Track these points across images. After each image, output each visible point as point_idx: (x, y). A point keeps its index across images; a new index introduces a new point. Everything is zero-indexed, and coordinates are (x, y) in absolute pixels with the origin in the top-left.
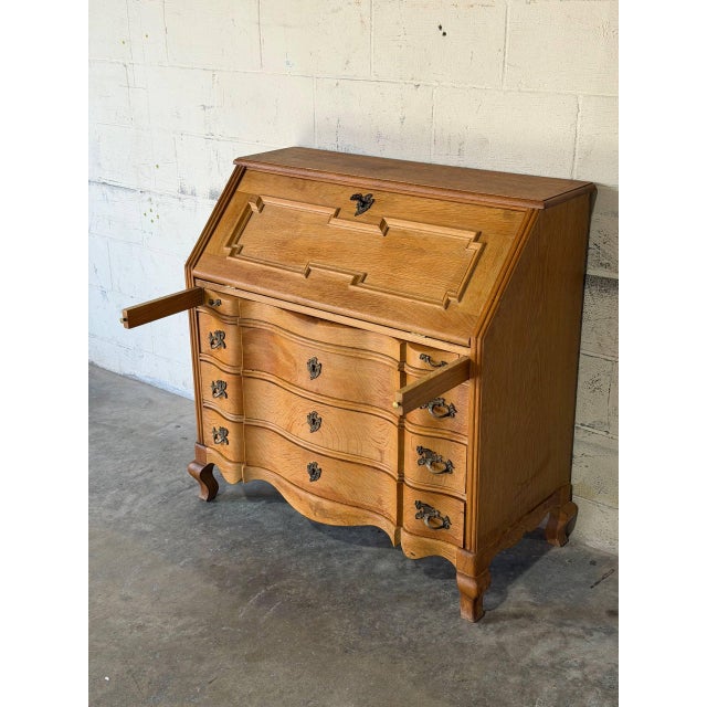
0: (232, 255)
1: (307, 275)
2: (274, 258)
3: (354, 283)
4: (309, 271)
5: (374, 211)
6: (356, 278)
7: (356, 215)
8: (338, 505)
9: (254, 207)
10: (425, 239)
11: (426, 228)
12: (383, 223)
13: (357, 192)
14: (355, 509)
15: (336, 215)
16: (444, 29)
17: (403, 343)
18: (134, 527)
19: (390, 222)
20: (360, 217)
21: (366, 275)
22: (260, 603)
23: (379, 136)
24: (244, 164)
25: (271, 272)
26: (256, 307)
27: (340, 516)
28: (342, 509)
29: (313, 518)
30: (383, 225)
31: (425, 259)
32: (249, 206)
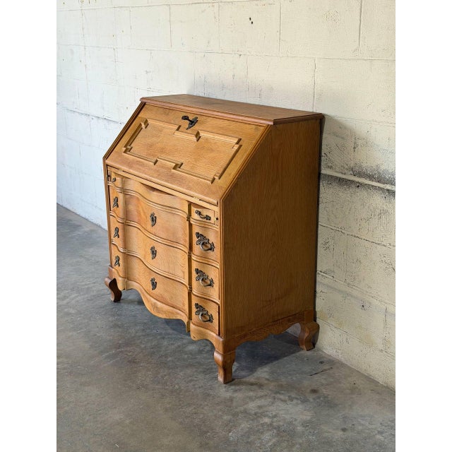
0: (125, 152)
1: (155, 164)
2: (144, 154)
3: (174, 168)
4: (157, 161)
5: (196, 127)
6: (177, 165)
7: (187, 129)
8: (164, 305)
9: (143, 126)
10: (215, 143)
11: (217, 137)
12: (198, 133)
13: (185, 114)
14: (172, 308)
15: (178, 130)
16: (252, 20)
17: (190, 204)
18: (66, 310)
19: (202, 134)
20: (189, 131)
21: (182, 164)
22: (108, 357)
23: (223, 87)
24: (144, 101)
25: (139, 162)
26: (131, 182)
27: (165, 312)
28: (166, 308)
29: (152, 312)
30: (198, 136)
31: (212, 155)
32: (141, 124)
